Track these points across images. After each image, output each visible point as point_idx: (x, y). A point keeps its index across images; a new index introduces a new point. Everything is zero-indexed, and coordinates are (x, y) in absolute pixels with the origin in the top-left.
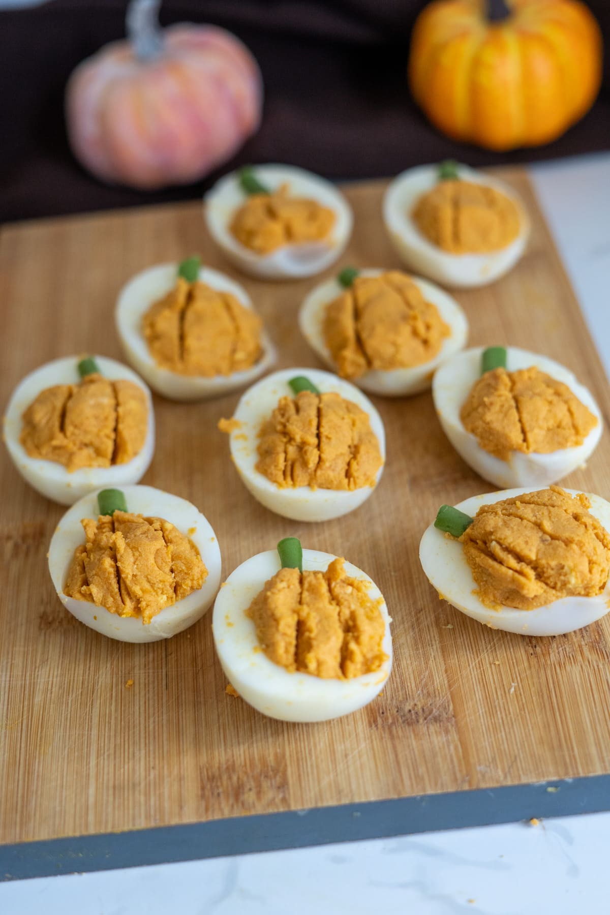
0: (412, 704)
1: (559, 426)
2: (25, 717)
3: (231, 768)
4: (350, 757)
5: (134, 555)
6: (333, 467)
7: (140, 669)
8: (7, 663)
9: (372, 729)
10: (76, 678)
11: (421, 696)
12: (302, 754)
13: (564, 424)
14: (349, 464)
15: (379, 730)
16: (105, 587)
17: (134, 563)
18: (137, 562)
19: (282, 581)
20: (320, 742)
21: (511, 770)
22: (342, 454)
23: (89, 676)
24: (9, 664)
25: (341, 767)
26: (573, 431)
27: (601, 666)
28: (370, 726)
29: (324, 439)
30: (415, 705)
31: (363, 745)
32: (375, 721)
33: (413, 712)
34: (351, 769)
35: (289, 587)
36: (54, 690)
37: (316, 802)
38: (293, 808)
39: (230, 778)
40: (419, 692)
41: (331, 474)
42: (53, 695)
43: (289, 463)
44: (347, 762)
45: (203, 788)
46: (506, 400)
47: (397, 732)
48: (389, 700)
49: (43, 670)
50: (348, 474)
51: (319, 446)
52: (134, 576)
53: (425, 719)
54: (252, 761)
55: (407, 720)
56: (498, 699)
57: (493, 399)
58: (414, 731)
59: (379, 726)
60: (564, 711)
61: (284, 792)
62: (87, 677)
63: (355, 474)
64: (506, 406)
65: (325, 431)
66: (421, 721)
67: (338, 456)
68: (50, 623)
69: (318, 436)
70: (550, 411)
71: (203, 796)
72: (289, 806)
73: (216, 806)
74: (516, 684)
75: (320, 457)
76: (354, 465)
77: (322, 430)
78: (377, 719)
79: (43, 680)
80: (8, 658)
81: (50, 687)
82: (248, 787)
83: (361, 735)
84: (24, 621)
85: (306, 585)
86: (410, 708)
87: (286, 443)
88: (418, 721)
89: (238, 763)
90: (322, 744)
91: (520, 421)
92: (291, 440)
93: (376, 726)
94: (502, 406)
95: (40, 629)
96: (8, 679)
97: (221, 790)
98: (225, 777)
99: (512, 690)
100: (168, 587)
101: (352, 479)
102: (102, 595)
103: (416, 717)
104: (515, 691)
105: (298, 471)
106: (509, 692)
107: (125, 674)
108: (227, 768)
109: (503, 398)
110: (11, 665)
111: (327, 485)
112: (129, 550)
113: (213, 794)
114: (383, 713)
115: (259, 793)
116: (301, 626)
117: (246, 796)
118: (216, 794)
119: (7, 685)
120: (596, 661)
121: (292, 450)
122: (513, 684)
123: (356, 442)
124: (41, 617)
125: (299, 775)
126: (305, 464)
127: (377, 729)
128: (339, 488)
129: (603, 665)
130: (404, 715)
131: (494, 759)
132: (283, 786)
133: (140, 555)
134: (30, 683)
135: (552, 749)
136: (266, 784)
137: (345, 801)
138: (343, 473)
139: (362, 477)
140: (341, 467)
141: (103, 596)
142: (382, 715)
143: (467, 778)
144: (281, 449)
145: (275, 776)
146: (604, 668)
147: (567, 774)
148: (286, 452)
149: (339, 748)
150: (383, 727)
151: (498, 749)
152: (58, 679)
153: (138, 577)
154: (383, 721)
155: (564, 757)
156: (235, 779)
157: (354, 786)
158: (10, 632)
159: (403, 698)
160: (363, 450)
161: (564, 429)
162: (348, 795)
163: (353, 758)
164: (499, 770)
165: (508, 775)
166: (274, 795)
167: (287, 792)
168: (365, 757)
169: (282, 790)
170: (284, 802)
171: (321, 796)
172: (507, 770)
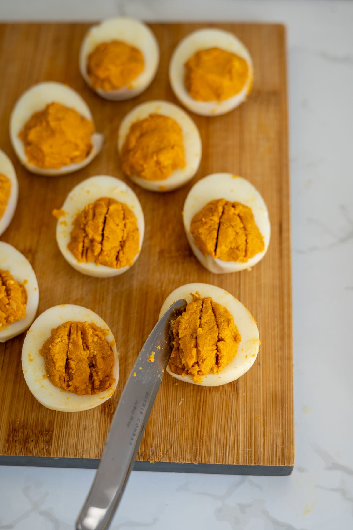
3: (25, 426)
4: (87, 430)
6: (108, 255)
9: (102, 415)
12: (63, 424)
14: (118, 252)
15: (106, 416)
19: (58, 338)
20: (73, 418)
21: (167, 453)
22: (115, 247)
25: (81, 435)
26: (244, 254)
27: (231, 396)
28: (102, 413)
29: (105, 238)
31: (95, 424)
32: (105, 410)
34: (86, 438)
35: (62, 341)
37: (64, 455)
38: (51, 456)
39: (23, 432)
41: (107, 259)
43: (85, 249)
44: (85, 433)
45: (9, 436)
46: (214, 223)
48: (115, 398)
50: (117, 258)
51: (101, 243)
54: (37, 422)
56: (171, 407)
57: (207, 220)
59: (106, 413)
60: (204, 421)
61: (49, 445)
63: (121, 259)
64: (212, 227)
65: (106, 233)
67: (112, 249)
69: (103, 235)
70: (235, 238)
71: (8, 441)
72: (50, 454)
73: (13, 448)
74: (183, 399)
75: (102, 250)
76: (121, 253)
77: (105, 232)
78: (106, 408)
82: (32, 439)
83: (95, 418)
85: (71, 340)
87: (84, 237)
89: (29, 423)
90: (74, 419)
91: (217, 238)
92: (87, 236)
93: (105, 413)
97: (17, 438)
98: (21, 431)
99: (181, 403)
100: (4, 320)
101: (119, 262)
104: (182, 404)
105: (89, 254)
106: (178, 404)
108: (23, 425)
111: (105, 264)
113: (13, 440)
114: (110, 405)
115: (36, 444)
117: (30, 444)
118: (14, 440)
120: (230, 392)
121: (87, 241)
122: (182, 399)
123: (124, 239)
125: (59, 436)
126: (93, 251)
127: (105, 415)
128: (111, 266)
129: (233, 395)
131: (160, 444)
132: (49, 442)
135: (192, 444)
136: (41, 439)
137: (79, 456)
138: (114, 258)
139: (125, 261)
140: (114, 254)
142: (109, 407)
143: (143, 454)
144: (81, 240)
145: (47, 434)
146: (233, 397)
147: (195, 460)
148: (84, 242)
149: (83, 423)
150: (108, 414)
151: (164, 439)
154: (109, 410)
155: (196, 449)
156: (26, 433)
157: (85, 449)
160: (127, 244)
161: (240, 251)
162: (80, 453)
163: (88, 431)
164: (161, 452)
165: (165, 456)
166: (43, 446)
167: (50, 446)
168: (94, 431)
169: (48, 444)
170: (48, 452)
171: (67, 452)
172: (165, 453)
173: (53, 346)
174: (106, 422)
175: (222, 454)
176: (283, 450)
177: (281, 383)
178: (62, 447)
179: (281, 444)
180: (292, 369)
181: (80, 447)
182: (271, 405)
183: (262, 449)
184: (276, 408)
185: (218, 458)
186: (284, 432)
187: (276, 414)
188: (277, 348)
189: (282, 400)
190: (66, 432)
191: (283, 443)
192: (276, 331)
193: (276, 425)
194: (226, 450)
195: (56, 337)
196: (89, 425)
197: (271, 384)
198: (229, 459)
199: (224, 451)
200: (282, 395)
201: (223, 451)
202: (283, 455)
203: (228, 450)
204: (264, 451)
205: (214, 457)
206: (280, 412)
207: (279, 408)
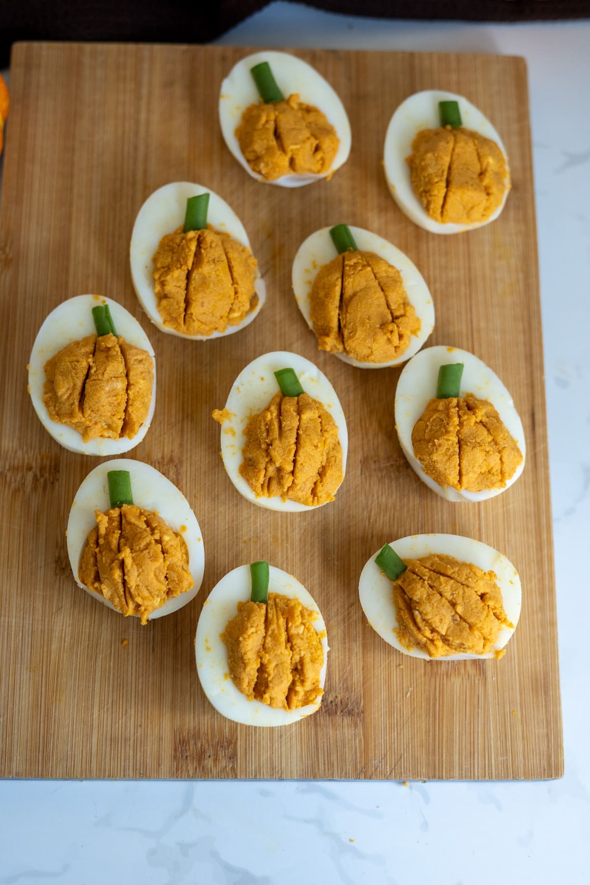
0: (334, 695)
1: (489, 472)
2: (45, 663)
3: (197, 735)
4: (283, 738)
5: (138, 570)
6: (302, 489)
7: (133, 629)
8: (30, 605)
10: (84, 630)
11: (342, 689)
12: (249, 730)
13: (494, 471)
14: (315, 483)
16: (113, 588)
17: (138, 576)
18: (140, 576)
19: (252, 627)
21: (396, 767)
22: (311, 477)
23: (94, 629)
24: (32, 607)
25: (276, 746)
26: (500, 477)
27: (477, 681)
29: (298, 465)
30: (336, 697)
33: (334, 703)
34: (283, 749)
35: (256, 632)
36: (66, 639)
39: (196, 744)
40: (341, 685)
41: (300, 494)
42: (66, 644)
43: (268, 477)
44: (281, 742)
45: (175, 750)
46: (452, 444)
47: (320, 720)
49: (59, 618)
50: (314, 492)
51: (293, 473)
52: (138, 586)
53: (342, 711)
54: (213, 729)
55: (329, 710)
56: (397, 701)
57: (442, 441)
58: (332, 721)
60: (442, 720)
61: (233, 762)
62: (92, 630)
63: (319, 494)
64: (451, 450)
65: (300, 459)
66: (339, 713)
67: (307, 480)
68: (63, 569)
69: (295, 461)
70: (485, 460)
71: (175, 757)
72: (236, 775)
73: (184, 768)
74: (412, 689)
75: (293, 481)
76: (319, 484)
77: (298, 458)
79: (58, 628)
80: (30, 601)
81: (63, 635)
82: (208, 754)
84: (43, 563)
85: (270, 633)
86: (332, 699)
87: (267, 463)
88: (336, 713)
89: (202, 731)
91: (460, 465)
92: (271, 461)
94: (448, 449)
95: (56, 575)
96: (31, 622)
97: (188, 754)
98: (192, 743)
99: (409, 694)
100: (163, 593)
101: (316, 498)
102: (110, 593)
103: (336, 709)
104: (411, 695)
105: (274, 484)
106: (406, 696)
107: (122, 632)
108: (194, 734)
109: (450, 443)
110: (33, 607)
111: (297, 500)
112: (135, 567)
113: (182, 756)
115: (215, 760)
116: (262, 669)
117: (206, 761)
118: (184, 757)
119: (31, 628)
120: (474, 676)
121: (271, 470)
122: (410, 689)
123: (324, 464)
124: (56, 562)
125: (246, 749)
126: (280, 483)
128: (305, 503)
129: (479, 680)
130: (327, 706)
131: (385, 755)
132: (233, 758)
133: (143, 571)
134: (48, 629)
135: (428, 753)
136: (221, 754)
137: (276, 777)
138: (310, 492)
139: (324, 496)
140: (310, 485)
141: (111, 595)
143: (364, 770)
144: (262, 466)
145: (228, 746)
146: (479, 684)
148: (266, 469)
151: (390, 748)
152: (70, 627)
153: (140, 587)
155: (435, 760)
156: (199, 745)
157: (284, 765)
158: (31, 574)
159: (328, 689)
160: (329, 473)
161: (493, 475)
162: (278, 772)
163: (285, 739)
164: (388, 766)
165: (393, 771)
166: (226, 764)
167: (236, 763)
168: (294, 739)
169: (232, 760)
170: (233, 770)
171: (260, 770)
172: (393, 767)
173: (244, 639)
174: (308, 725)
175: (469, 766)
176: (549, 757)
177: (543, 661)
178: (252, 764)
179: (546, 748)
180: (557, 639)
181: (276, 763)
182: (531, 693)
183: (521, 757)
184: (537, 697)
185: (464, 772)
186: (549, 732)
187: (538, 706)
188: (535, 609)
189: (544, 686)
190: (255, 741)
191: (548, 747)
192: (533, 583)
193: (538, 723)
194: (474, 759)
195: (249, 625)
196: (285, 731)
197: (530, 663)
198: (478, 772)
199: (472, 762)
200: (544, 679)
201: (470, 761)
202: (549, 764)
203: (476, 760)
204: (524, 759)
205: (459, 770)
206: (544, 704)
207: (542, 698)
